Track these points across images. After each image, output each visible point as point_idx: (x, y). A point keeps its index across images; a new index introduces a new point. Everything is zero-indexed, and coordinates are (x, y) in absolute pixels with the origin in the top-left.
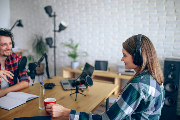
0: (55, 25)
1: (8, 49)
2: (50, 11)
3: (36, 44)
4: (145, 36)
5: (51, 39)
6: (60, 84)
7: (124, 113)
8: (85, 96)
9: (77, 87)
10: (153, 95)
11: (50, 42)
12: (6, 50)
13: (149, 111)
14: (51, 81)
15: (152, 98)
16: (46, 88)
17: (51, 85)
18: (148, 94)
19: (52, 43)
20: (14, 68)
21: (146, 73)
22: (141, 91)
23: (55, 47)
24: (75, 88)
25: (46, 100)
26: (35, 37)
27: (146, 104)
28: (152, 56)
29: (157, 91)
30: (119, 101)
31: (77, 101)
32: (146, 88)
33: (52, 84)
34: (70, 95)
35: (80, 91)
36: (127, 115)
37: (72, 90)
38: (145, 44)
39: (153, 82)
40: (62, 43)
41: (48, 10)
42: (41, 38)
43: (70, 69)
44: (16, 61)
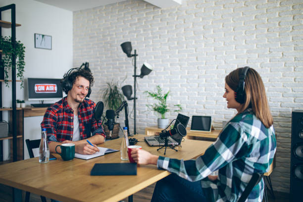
0: (135, 68)
1: (83, 93)
2: (128, 49)
3: (107, 96)
4: (252, 69)
5: (130, 87)
6: (143, 141)
7: (221, 157)
8: (177, 151)
10: (257, 137)
11: (129, 92)
12: (80, 93)
13: (252, 157)
15: (255, 140)
17: (132, 141)
18: (251, 136)
19: (131, 93)
20: (88, 118)
21: (249, 113)
22: (242, 131)
23: (135, 99)
25: (130, 147)
26: (107, 87)
27: (249, 147)
28: (258, 92)
29: (262, 133)
30: (216, 144)
32: (248, 128)
33: (135, 139)
34: (158, 150)
36: (226, 162)
38: (251, 79)
39: (257, 122)
41: (126, 48)
42: (116, 87)
43: (157, 129)
44: (90, 109)
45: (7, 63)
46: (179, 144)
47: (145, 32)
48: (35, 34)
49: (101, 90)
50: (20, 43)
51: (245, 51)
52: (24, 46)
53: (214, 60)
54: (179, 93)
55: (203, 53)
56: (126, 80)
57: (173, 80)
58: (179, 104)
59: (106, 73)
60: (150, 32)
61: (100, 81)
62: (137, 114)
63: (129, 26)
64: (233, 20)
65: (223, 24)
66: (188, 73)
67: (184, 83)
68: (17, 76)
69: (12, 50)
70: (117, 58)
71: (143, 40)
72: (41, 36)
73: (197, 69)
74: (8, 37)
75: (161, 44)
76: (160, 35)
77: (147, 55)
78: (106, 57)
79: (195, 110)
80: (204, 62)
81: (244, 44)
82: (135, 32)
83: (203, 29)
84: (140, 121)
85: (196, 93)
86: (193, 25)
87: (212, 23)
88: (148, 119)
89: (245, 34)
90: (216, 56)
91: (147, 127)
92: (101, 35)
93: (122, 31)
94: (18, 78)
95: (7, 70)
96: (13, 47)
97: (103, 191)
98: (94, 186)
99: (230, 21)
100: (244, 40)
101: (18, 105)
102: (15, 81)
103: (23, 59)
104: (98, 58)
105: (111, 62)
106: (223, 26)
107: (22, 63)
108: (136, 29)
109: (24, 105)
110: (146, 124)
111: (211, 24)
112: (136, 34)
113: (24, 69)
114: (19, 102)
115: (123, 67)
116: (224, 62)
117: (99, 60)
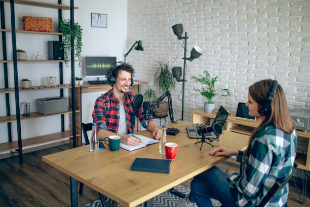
0: (185, 50)
2: (179, 31)
3: (158, 75)
5: (180, 68)
6: (185, 131)
8: (213, 146)
9: (203, 135)
11: (178, 73)
14: (175, 126)
16: (168, 133)
17: (174, 131)
19: (181, 75)
23: (184, 81)
24: (201, 137)
25: (168, 145)
31: (201, 151)
33: (176, 129)
34: (196, 144)
35: (206, 140)
37: (197, 138)
40: (194, 77)
42: (167, 67)
43: (203, 113)
45: (67, 45)
46: (217, 138)
47: (197, 13)
48: (92, 14)
49: (153, 68)
50: (78, 25)
51: (300, 38)
52: (81, 28)
53: (266, 46)
54: (228, 77)
55: (255, 38)
56: (177, 60)
57: (223, 63)
58: (227, 88)
59: (158, 52)
60: (202, 13)
61: (152, 59)
62: (186, 94)
63: (182, 6)
64: (290, 4)
65: (279, 8)
66: (238, 58)
67: (234, 68)
68: (75, 56)
69: (71, 32)
70: (168, 37)
71: (195, 20)
72: (97, 15)
73: (247, 55)
74: (67, 20)
75: (213, 26)
76: (212, 17)
77: (198, 36)
78: (158, 36)
79: (243, 96)
80: (256, 47)
81: (300, 30)
82: (187, 12)
83: (256, 13)
84: (188, 101)
85: (246, 78)
86: (247, 8)
87: (267, 7)
88: (197, 100)
89: (302, 20)
90: (268, 42)
91: (195, 107)
92: (154, 13)
93: (174, 10)
94: (76, 58)
95: (67, 51)
96: (72, 29)
97: (138, 189)
98: (132, 182)
99: (287, 5)
100: (300, 27)
101: (77, 82)
102: (74, 61)
103: (81, 40)
104: (151, 36)
105: (163, 41)
106: (279, 11)
107: (80, 44)
108: (188, 8)
109: (81, 82)
110: (194, 104)
111: (265, 7)
112: (188, 15)
113: (82, 50)
114: (77, 79)
115: (174, 47)
116: (276, 49)
117: (152, 38)
